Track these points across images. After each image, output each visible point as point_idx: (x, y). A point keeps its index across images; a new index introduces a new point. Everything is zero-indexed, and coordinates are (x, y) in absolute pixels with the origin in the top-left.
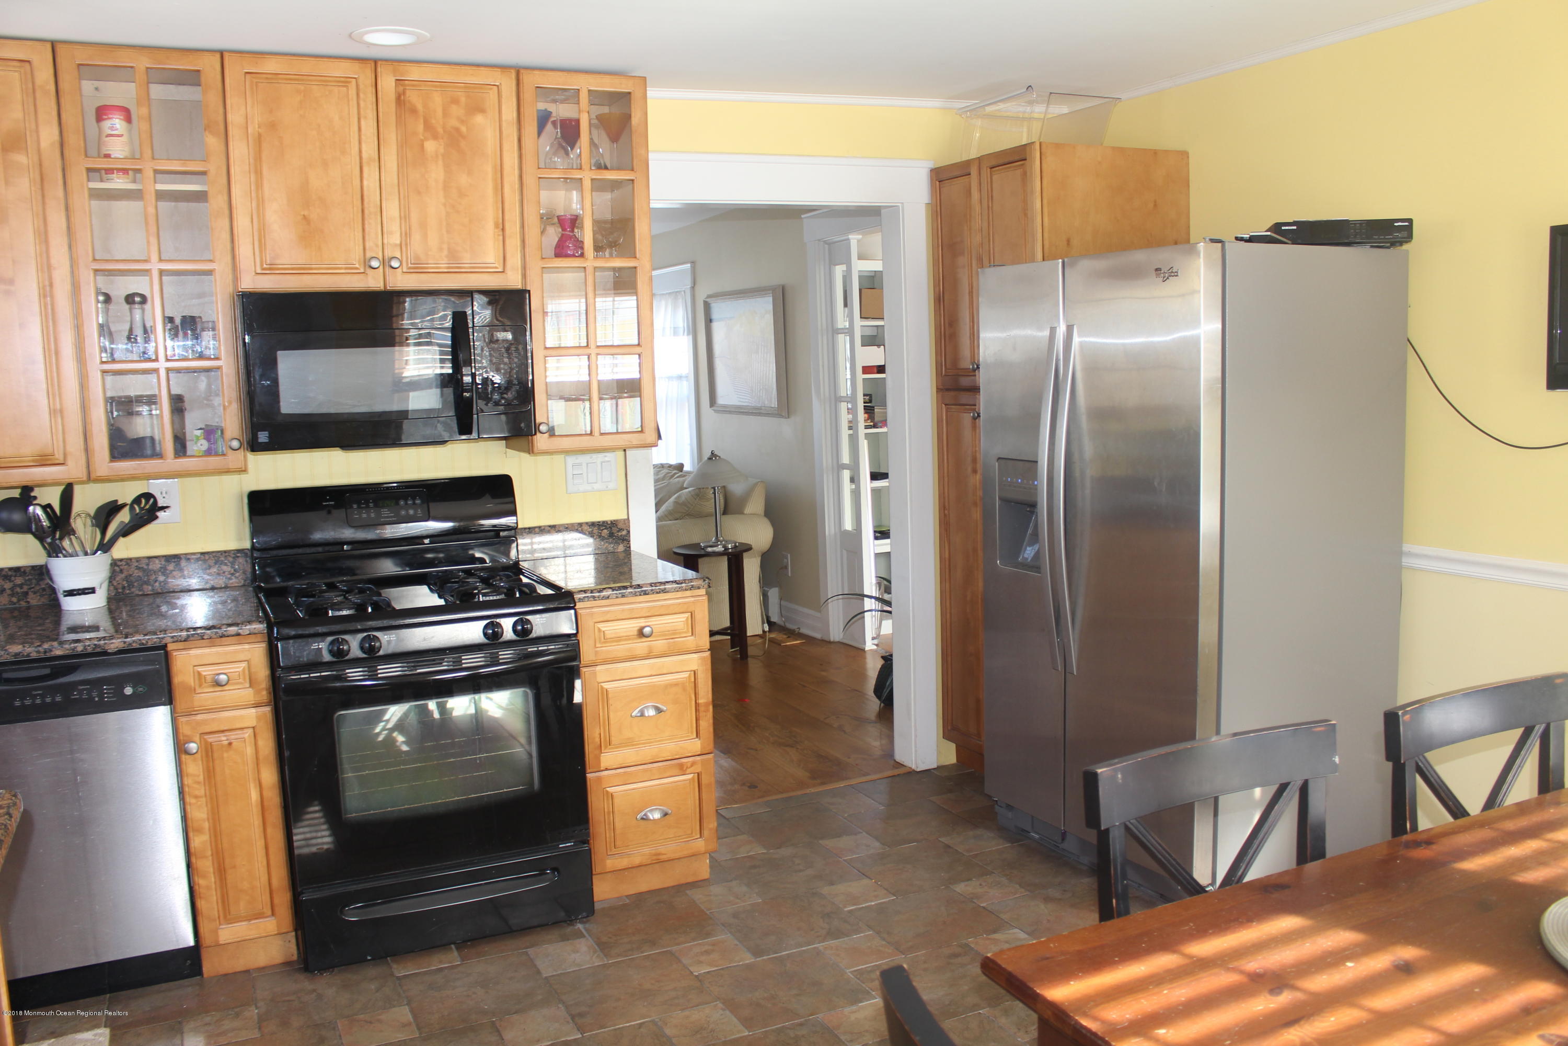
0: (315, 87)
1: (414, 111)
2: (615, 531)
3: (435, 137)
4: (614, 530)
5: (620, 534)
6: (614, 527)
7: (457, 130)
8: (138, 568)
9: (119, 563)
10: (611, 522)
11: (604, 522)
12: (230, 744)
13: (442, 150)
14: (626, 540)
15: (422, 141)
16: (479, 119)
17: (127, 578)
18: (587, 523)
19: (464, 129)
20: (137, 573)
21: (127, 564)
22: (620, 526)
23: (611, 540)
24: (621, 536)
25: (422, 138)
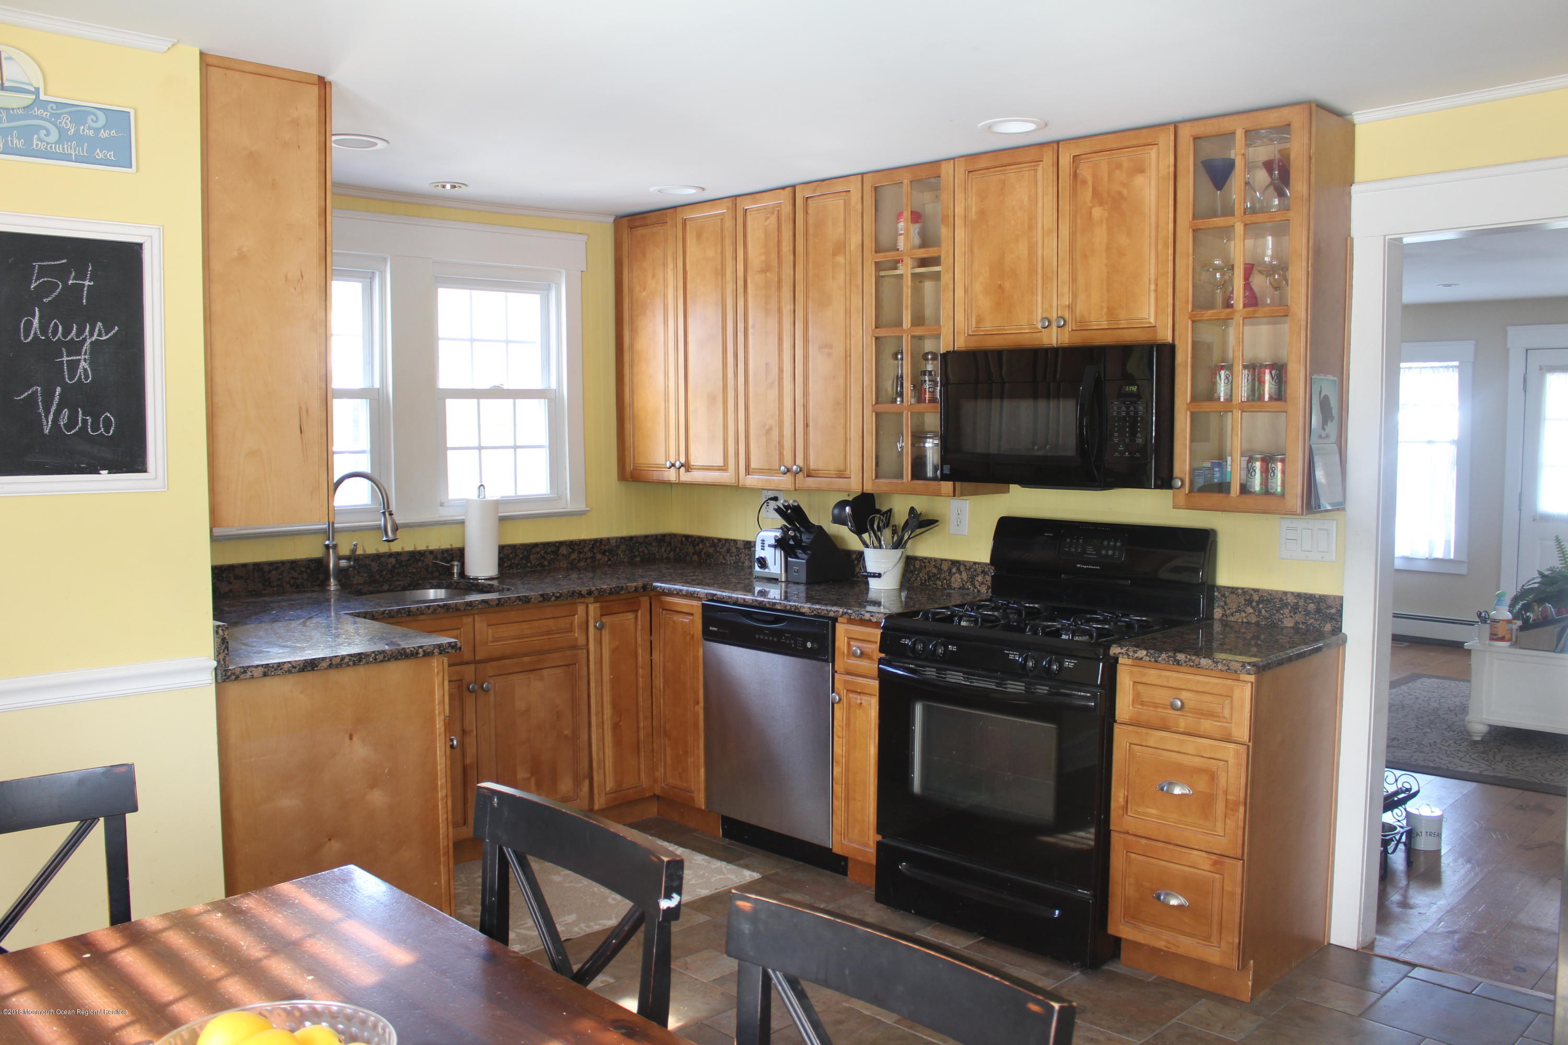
0: (1012, 174)
1: (1084, 182)
2: (1323, 608)
3: (1101, 204)
4: (1323, 606)
5: (1328, 611)
6: (1322, 602)
7: (1120, 193)
8: (935, 567)
9: (924, 561)
10: (1320, 596)
11: (1311, 595)
12: (861, 704)
13: (1106, 214)
14: (1336, 620)
15: (1091, 208)
16: (1139, 180)
17: (928, 573)
18: (1292, 593)
19: (1125, 192)
20: (935, 571)
21: (929, 562)
22: (1330, 602)
23: (1317, 616)
24: (1330, 614)
25: (1090, 205)
